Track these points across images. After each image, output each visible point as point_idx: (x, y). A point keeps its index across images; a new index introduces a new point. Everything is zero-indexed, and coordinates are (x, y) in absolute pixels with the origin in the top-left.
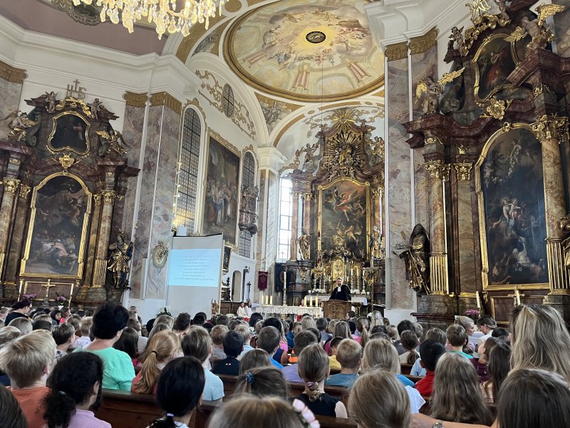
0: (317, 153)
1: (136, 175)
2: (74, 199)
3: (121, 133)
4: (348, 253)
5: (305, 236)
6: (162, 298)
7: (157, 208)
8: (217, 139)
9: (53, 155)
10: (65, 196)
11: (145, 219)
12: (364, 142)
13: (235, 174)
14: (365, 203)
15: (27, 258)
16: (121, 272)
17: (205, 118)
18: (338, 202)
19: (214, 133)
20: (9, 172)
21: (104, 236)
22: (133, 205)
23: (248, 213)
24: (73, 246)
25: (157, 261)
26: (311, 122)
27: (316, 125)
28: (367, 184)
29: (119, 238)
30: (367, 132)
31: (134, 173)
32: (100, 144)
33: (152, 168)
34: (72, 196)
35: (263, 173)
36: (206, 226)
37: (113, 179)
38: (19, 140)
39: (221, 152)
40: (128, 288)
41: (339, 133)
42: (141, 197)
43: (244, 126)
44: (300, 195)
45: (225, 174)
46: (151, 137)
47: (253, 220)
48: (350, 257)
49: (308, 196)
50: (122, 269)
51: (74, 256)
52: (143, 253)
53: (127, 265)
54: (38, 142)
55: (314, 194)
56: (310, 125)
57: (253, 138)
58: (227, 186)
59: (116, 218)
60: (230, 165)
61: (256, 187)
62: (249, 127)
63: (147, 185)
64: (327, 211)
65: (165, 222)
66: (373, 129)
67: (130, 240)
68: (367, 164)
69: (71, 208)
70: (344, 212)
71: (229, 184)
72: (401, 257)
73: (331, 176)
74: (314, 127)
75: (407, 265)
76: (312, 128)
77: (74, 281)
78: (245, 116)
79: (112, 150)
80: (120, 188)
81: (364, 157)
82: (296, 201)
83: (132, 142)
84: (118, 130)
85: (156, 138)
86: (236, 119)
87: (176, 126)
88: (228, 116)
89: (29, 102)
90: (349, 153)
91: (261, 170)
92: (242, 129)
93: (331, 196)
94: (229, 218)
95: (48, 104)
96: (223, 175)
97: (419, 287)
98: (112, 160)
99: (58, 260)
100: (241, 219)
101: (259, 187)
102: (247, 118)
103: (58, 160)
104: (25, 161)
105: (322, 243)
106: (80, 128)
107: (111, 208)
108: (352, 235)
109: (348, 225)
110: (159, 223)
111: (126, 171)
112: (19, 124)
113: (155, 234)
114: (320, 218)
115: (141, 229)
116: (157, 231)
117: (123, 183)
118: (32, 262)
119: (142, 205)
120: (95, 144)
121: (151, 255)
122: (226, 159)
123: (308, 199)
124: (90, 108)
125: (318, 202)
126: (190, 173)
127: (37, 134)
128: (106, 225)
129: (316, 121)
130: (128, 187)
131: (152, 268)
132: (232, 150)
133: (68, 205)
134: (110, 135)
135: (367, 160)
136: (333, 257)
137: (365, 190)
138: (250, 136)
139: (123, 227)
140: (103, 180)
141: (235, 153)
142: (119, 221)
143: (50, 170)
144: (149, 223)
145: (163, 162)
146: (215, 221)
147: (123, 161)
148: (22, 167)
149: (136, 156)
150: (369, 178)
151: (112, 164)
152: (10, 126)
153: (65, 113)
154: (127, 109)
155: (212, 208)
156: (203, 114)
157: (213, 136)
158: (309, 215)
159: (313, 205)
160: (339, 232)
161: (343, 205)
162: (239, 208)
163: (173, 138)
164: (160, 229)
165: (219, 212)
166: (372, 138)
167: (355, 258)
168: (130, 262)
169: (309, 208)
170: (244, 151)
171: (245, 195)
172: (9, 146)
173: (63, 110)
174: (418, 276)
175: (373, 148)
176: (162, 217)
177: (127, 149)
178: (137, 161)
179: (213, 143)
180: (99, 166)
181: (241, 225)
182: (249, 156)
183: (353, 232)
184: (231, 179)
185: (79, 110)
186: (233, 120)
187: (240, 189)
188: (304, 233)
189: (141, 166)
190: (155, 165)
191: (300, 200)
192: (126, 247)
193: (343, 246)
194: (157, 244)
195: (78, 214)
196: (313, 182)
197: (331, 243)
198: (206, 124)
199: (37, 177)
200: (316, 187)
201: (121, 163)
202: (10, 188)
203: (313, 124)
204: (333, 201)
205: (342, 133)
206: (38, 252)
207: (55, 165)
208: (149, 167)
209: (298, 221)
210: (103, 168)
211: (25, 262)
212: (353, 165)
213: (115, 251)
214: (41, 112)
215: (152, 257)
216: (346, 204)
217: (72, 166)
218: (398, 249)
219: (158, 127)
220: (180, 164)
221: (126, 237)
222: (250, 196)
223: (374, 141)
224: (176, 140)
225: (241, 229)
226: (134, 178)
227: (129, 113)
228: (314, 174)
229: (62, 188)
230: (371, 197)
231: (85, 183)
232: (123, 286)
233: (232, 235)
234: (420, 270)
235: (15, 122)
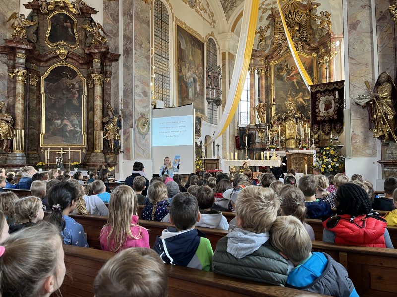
0: (268, 33)
1: (117, 60)
2: (73, 84)
3: (102, 24)
4: (299, 115)
5: (262, 104)
6: (149, 158)
7: (137, 86)
8: (183, 27)
9: (51, 49)
10: (66, 82)
11: (128, 96)
12: (310, 18)
13: (201, 57)
14: (313, 72)
15: (44, 132)
16: (114, 139)
17: (171, 9)
18: (289, 73)
19: (181, 22)
20: (17, 65)
21: (98, 113)
22: (117, 85)
23: (214, 88)
24: (77, 122)
25: (141, 130)
26: (263, 7)
27: (267, 10)
28: (314, 55)
29: (110, 113)
30: (312, 9)
31: (116, 58)
32: (86, 37)
33: (130, 53)
34: (71, 81)
35: (224, 54)
36: (180, 101)
37: (99, 65)
38: (21, 37)
39: (188, 38)
40: (121, 152)
41: (287, 14)
42: (123, 78)
43: (206, 16)
44: (256, 71)
45: (192, 56)
46: (126, 25)
47: (218, 95)
48: (301, 119)
49: (263, 71)
50: (115, 137)
51: (78, 129)
52: (130, 123)
53: (119, 134)
54: (38, 39)
55: (268, 69)
56: (261, 10)
57: (214, 26)
58: (195, 67)
59: (106, 97)
60: (196, 50)
61: (219, 67)
62: (210, 17)
63: (128, 67)
64: (279, 82)
65: (145, 98)
66: (318, 5)
67: (119, 114)
68: (314, 37)
69: (72, 92)
70: (294, 82)
71: (196, 66)
72: (364, 107)
73: (282, 52)
74: (265, 12)
75: (371, 114)
76: (263, 13)
77: (81, 148)
78: (206, 7)
79: (96, 40)
80: (106, 72)
81: (311, 31)
82: (252, 76)
83: (111, 32)
84: (98, 22)
85: (130, 27)
86: (199, 10)
87: (146, 15)
88: (192, 7)
89: (27, 6)
90: (296, 30)
91: (222, 53)
92: (204, 19)
93: (282, 69)
94: (198, 94)
95: (41, 6)
96: (190, 58)
97: (384, 135)
98: (96, 48)
99: (67, 133)
100: (208, 94)
101: (221, 67)
102: (207, 9)
103: (55, 53)
104: (31, 56)
105: (276, 109)
106: (69, 24)
107: (101, 89)
108: (301, 100)
109: (297, 92)
110: (140, 98)
111: (108, 57)
112: (19, 24)
113: (138, 107)
114: (273, 89)
115: (126, 104)
116: (139, 105)
117: (108, 68)
118: (48, 136)
119: (125, 84)
120: (82, 38)
121: (136, 125)
122: (193, 45)
123: (263, 73)
124: (74, 5)
125: (271, 76)
126: (162, 56)
127: (37, 32)
128: (98, 103)
129: (267, 5)
130: (113, 71)
131: (138, 135)
132: (197, 36)
133: (68, 89)
134: (92, 27)
135: (313, 34)
136: (286, 119)
137: (312, 61)
138: (211, 24)
139: (112, 104)
140: (92, 67)
141: (199, 39)
142: (108, 99)
143: (51, 62)
144: (131, 99)
145: (138, 47)
146: (187, 97)
147: (104, 48)
148: (28, 60)
149: (116, 44)
150: (315, 49)
151: (96, 51)
152: (13, 27)
153: (56, 13)
154: (104, 4)
155: (184, 86)
156: (170, 5)
157: (180, 25)
158: (264, 87)
159: (267, 78)
160: (291, 99)
161: (293, 76)
162: (206, 86)
163: (144, 25)
164: (141, 103)
165: (190, 89)
166: (318, 14)
167: (305, 119)
168: (120, 131)
169: (263, 81)
170: (206, 37)
171: (210, 74)
172: (14, 43)
173: (54, 10)
174: (384, 124)
175: (318, 22)
176: (141, 94)
177: (109, 39)
178: (117, 48)
179: (180, 30)
180: (87, 54)
181: (208, 99)
182: (211, 41)
183: (302, 98)
184: (198, 61)
185: (67, 9)
186: (196, 11)
187: (205, 69)
188: (260, 101)
189: (121, 52)
190: (131, 50)
191: (256, 75)
192: (116, 120)
193: (294, 109)
194: (140, 116)
195: (77, 96)
196: (266, 58)
197: (284, 109)
198: (173, 14)
199: (42, 68)
200: (269, 63)
201: (103, 50)
202: (20, 77)
203: (264, 9)
204: (284, 74)
205: (290, 13)
206: (51, 127)
207: (54, 58)
208: (127, 52)
209: (255, 93)
210: (90, 56)
211: (43, 136)
212: (301, 40)
213: (107, 123)
214: (37, 13)
215: (137, 126)
216: (295, 75)
217: (67, 57)
218: (361, 99)
219: (131, 16)
220: (153, 49)
221: (115, 112)
222: (215, 74)
223: (320, 16)
224: (147, 27)
225: (209, 103)
226: (116, 63)
227: (106, 7)
228: (267, 52)
229: (62, 76)
230: (317, 66)
231: (79, 70)
232: (117, 151)
233: (201, 107)
234: (387, 118)
235: (16, 23)
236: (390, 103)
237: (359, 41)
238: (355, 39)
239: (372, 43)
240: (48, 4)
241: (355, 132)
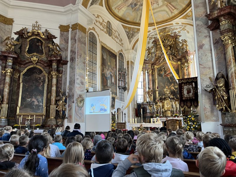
0: (153, 51)
1: (66, 64)
2: (40, 77)
3: (58, 44)
4: (172, 97)
5: (150, 90)
6: (83, 122)
7: (77, 79)
8: (105, 46)
9: (28, 57)
10: (35, 76)
11: (72, 84)
12: (176, 42)
13: (115, 63)
14: (179, 72)
15: (20, 106)
16: (62, 110)
17: (98, 36)
18: (165, 72)
19: (104, 44)
20: (7, 66)
21: (54, 94)
22: (66, 78)
23: (122, 81)
24: (40, 100)
25: (79, 104)
26: (149, 36)
27: (152, 38)
28: (179, 63)
29: (61, 95)
30: (177, 38)
31: (66, 63)
32: (49, 51)
33: (74, 60)
34: (38, 76)
35: (128, 62)
36: (103, 87)
37: (56, 66)
38: (11, 50)
39: (107, 53)
40: (66, 118)
41: (163, 40)
42: (70, 74)
43: (118, 41)
44: (146, 71)
45: (110, 63)
46: (73, 45)
47: (125, 84)
48: (173, 99)
49: (150, 71)
50: (63, 108)
51: (41, 104)
52: (72, 101)
53: (65, 107)
54: (21, 51)
55: (153, 70)
56: (149, 38)
57: (122, 46)
58: (111, 69)
59: (59, 85)
60: (112, 59)
61: (125, 69)
62: (120, 41)
63: (73, 68)
64: (160, 78)
65: (82, 85)
66: (180, 36)
67: (66, 95)
68: (178, 53)
69: (38, 82)
70: (168, 78)
71: (112, 68)
72: (209, 92)
73: (161, 61)
74: (151, 39)
75: (214, 96)
76: (150, 40)
77: (42, 116)
78: (118, 36)
79: (55, 53)
80: (60, 71)
81: (177, 50)
82: (144, 74)
83: (64, 48)
84: (56, 43)
85: (75, 46)
86: (114, 37)
87: (84, 39)
88: (110, 36)
89: (16, 33)
90: (169, 49)
91: (127, 61)
92: (117, 42)
93: (161, 70)
94: (113, 84)
95: (24, 34)
96: (109, 64)
97: (223, 109)
98: (55, 57)
99: (34, 107)
100: (119, 84)
101: (126, 69)
102: (119, 37)
103: (31, 60)
104: (16, 61)
105: (159, 93)
106: (40, 44)
107: (56, 80)
108: (173, 88)
109: (171, 83)
110: (79, 86)
111: (62, 62)
112: (10, 43)
113: (77, 91)
114: (157, 81)
115: (71, 89)
116: (78, 90)
117: (61, 68)
118: (22, 108)
119: (70, 78)
120: (47, 51)
121: (76, 102)
122: (110, 56)
123: (150, 73)
124: (44, 34)
125: (155, 74)
126: (93, 62)
127: (20, 48)
128: (54, 88)
129: (152, 36)
130: (64, 70)
131: (77, 108)
132: (113, 52)
133: (37, 80)
134: (53, 46)
135: (178, 51)
136: (165, 99)
137: (178, 66)
138: (121, 45)
139: (62, 89)
140: (52, 68)
141: (114, 53)
142: (60, 86)
143: (28, 65)
144: (74, 86)
145: (79, 57)
146: (107, 85)
147: (59, 57)
148: (14, 63)
149: (66, 55)
150: (180, 60)
151: (55, 59)
152: (7, 44)
153: (33, 37)
154: (61, 33)
155: (105, 79)
156: (98, 34)
157: (103, 45)
158: (151, 80)
159: (153, 75)
160: (167, 87)
161: (168, 74)
162: (118, 79)
163: (83, 45)
164: (80, 89)
165: (109, 81)
166: (180, 40)
167: (176, 99)
168: (66, 105)
169: (151, 77)
170: (118, 52)
171: (120, 73)
172: (6, 53)
173: (31, 36)
174: (222, 102)
175: (181, 45)
176: (80, 83)
177: (62, 52)
178: (67, 57)
179: (103, 48)
180: (49, 60)
181: (119, 87)
182: (121, 54)
183: (174, 87)
184: (113, 65)
185: (39, 35)
186: (112, 38)
187: (117, 70)
188: (149, 88)
189: (69, 59)
190: (75, 58)
191: (147, 74)
192: (64, 98)
193: (169, 93)
194: (79, 96)
195: (42, 84)
196: (152, 64)
197: (163, 93)
198: (99, 39)
199: (22, 68)
200: (154, 67)
201: (59, 58)
202: (8, 73)
203: (150, 38)
204: (163, 73)
205: (165, 40)
206: (24, 103)
207: (30, 62)
208: (72, 59)
209: (146, 84)
210: (51, 62)
211: (19, 108)
212: (171, 54)
213: (59, 100)
214: (22, 37)
215: (77, 102)
216: (169, 73)
217: (37, 62)
218: (208, 88)
219: (75, 40)
220: (88, 58)
221: (64, 94)
222: (123, 73)
223: (181, 42)
224: (84, 46)
225: (120, 89)
226: (66, 65)
227: (62, 35)
228: (152, 61)
229: (34, 73)
230: (181, 69)
231: (44, 70)
232: (64, 117)
233: (115, 91)
234: (223, 99)
235: (9, 42)
236: (225, 90)
237: (204, 55)
238: (202, 54)
239: (212, 56)
240: (29, 33)
241: (206, 107)
